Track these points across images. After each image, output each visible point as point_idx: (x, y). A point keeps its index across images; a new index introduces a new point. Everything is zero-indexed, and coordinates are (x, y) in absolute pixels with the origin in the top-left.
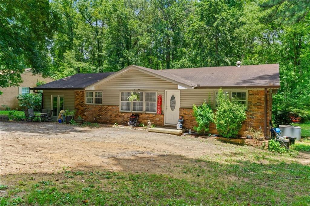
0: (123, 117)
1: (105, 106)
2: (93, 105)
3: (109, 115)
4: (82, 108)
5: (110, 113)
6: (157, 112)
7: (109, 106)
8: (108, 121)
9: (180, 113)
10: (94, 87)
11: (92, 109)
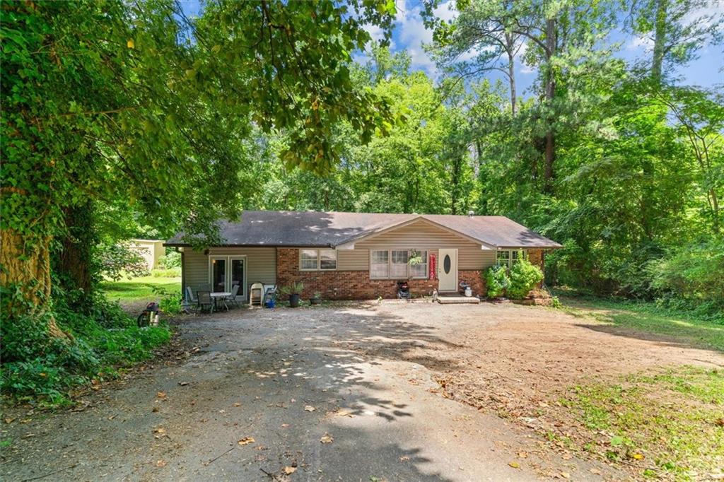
0: (377, 287)
1: (344, 273)
2: (318, 272)
3: (352, 285)
4: (294, 277)
5: (354, 282)
6: (430, 277)
7: (352, 271)
8: (350, 295)
9: (459, 276)
10: (353, 246)
11: (317, 278)
